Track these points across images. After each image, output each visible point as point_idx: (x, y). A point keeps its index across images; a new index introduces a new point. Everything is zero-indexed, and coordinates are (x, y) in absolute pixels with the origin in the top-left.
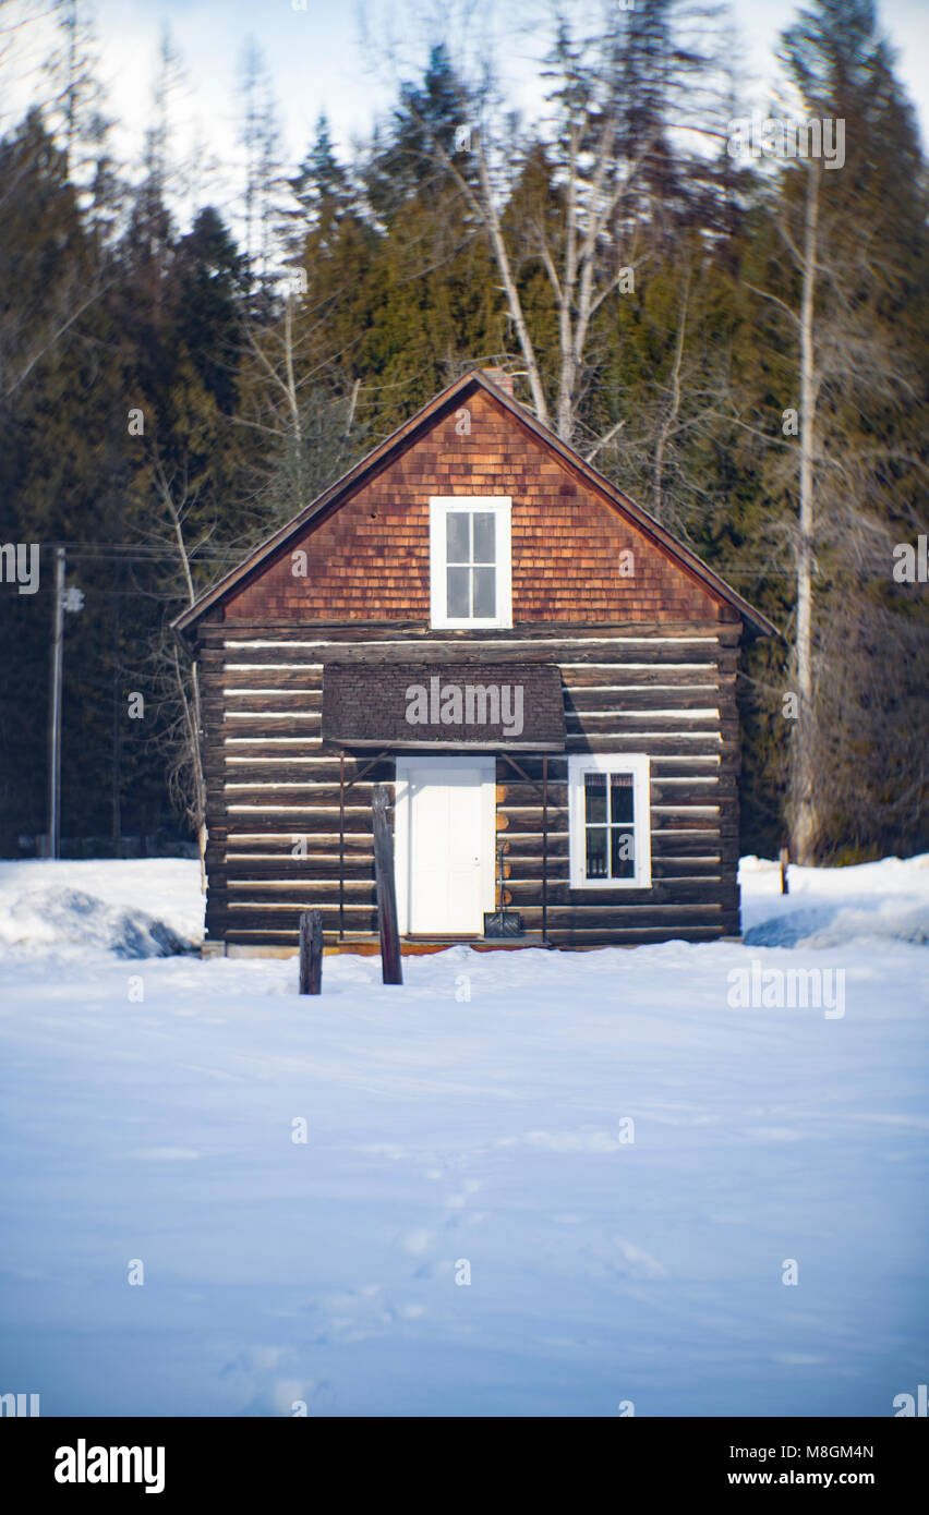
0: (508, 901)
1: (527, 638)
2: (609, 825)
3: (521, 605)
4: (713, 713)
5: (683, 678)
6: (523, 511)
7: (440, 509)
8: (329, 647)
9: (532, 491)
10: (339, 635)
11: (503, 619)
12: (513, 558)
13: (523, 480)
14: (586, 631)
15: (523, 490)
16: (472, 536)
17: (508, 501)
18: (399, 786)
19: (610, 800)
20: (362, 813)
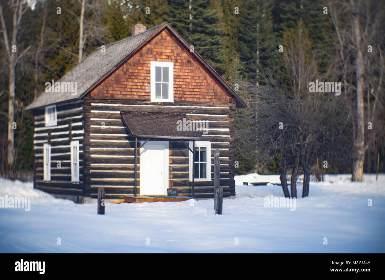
0: (172, 185)
1: (178, 105)
2: (200, 162)
3: (176, 95)
4: (227, 130)
5: (220, 119)
6: (177, 67)
7: (153, 65)
8: (122, 106)
9: (179, 61)
10: (125, 103)
11: (171, 99)
12: (174, 81)
13: (177, 58)
14: (194, 104)
15: (176, 61)
16: (162, 74)
17: (172, 64)
18: (142, 149)
19: (199, 155)
20: (131, 158)
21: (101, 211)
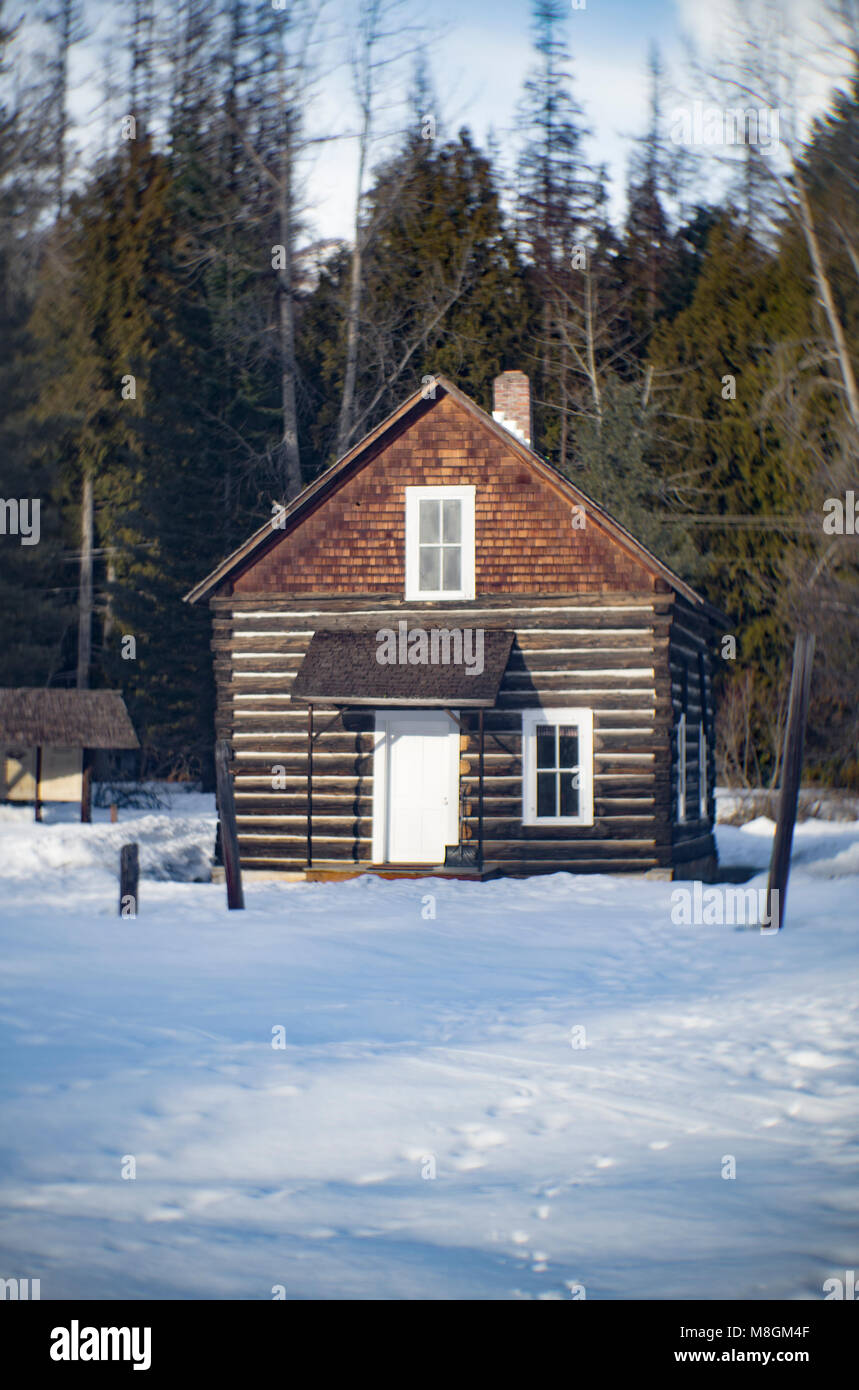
0: (469, 835)
1: (487, 608)
2: (558, 770)
3: (483, 579)
4: (649, 673)
5: (620, 642)
6: (485, 498)
7: (414, 497)
8: (320, 617)
9: (494, 480)
10: (328, 607)
11: (467, 591)
12: (477, 538)
13: (486, 470)
14: (538, 602)
15: (485, 480)
16: (441, 520)
17: (472, 489)
18: (378, 736)
19: (558, 748)
20: (346, 759)
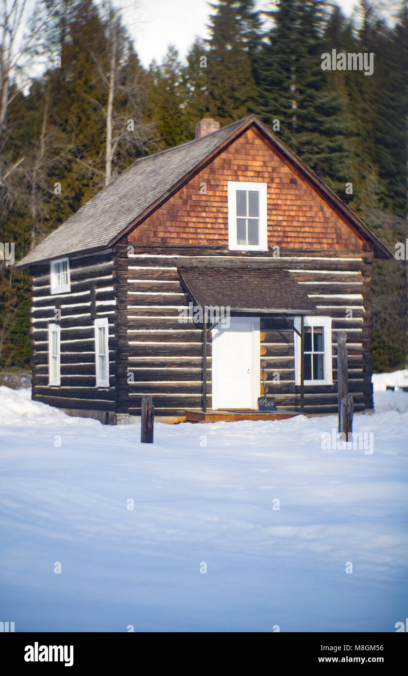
0: (267, 391)
1: (275, 256)
2: (313, 352)
3: (271, 239)
4: (359, 297)
5: (347, 278)
6: (272, 191)
7: (233, 188)
8: (180, 258)
9: (277, 180)
10: (186, 252)
11: (263, 245)
12: (268, 214)
13: (272, 175)
14: (303, 254)
15: (272, 180)
16: (248, 202)
17: (265, 185)
18: (214, 332)
19: (313, 339)
20: (196, 346)
21: (147, 436)
